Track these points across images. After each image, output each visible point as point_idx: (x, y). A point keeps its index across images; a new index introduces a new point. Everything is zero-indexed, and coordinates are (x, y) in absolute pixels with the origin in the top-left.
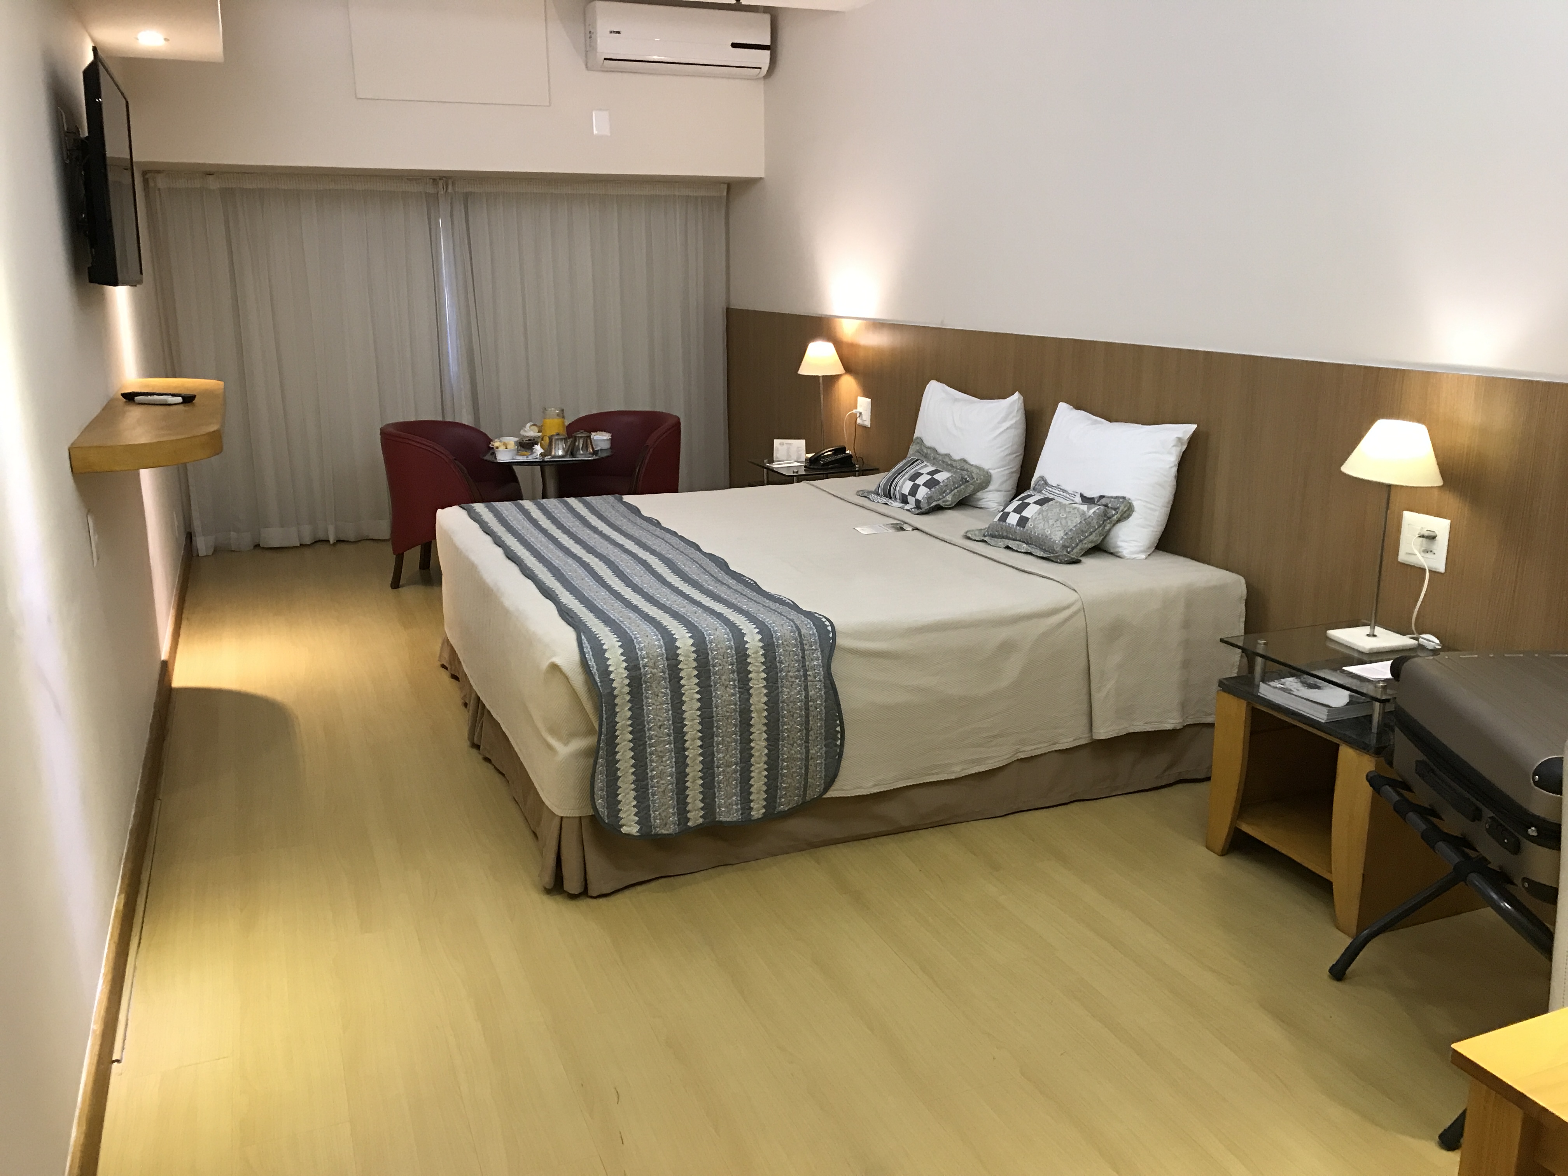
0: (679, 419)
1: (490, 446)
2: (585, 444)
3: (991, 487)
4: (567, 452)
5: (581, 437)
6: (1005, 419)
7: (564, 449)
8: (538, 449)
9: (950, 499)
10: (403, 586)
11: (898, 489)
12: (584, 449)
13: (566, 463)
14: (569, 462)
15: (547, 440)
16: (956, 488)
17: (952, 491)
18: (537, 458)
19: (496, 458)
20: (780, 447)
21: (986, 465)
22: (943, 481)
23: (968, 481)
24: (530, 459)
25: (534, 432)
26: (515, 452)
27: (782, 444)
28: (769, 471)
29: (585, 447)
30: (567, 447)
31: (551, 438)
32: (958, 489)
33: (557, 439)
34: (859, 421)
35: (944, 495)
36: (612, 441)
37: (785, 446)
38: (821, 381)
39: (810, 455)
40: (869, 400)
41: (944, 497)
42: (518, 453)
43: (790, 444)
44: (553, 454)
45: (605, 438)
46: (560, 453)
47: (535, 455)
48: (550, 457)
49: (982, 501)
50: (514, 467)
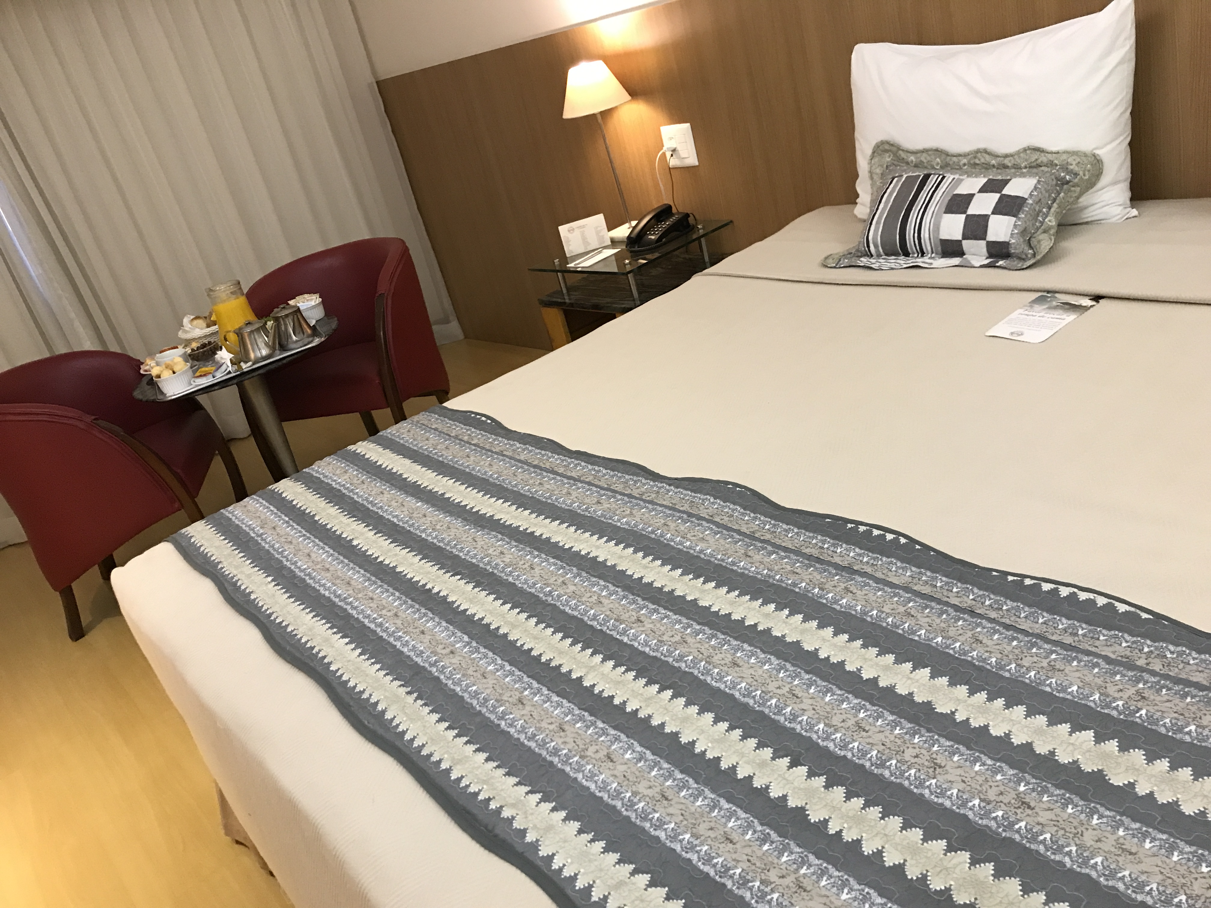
0: (403, 242)
1: (142, 372)
2: (297, 324)
4: (273, 348)
5: (287, 316)
7: (267, 344)
8: (224, 356)
11: (925, 234)
12: (297, 332)
13: (280, 364)
14: (284, 361)
15: (232, 337)
16: (1054, 200)
17: (1050, 208)
18: (230, 372)
19: (162, 393)
20: (570, 235)
24: (220, 376)
25: (202, 329)
26: (190, 373)
27: (571, 231)
29: (299, 328)
30: (271, 338)
31: (239, 333)
33: (252, 332)
34: (673, 162)
37: (577, 232)
40: (687, 126)
42: (195, 373)
43: (584, 226)
44: (252, 356)
45: (313, 303)
46: (265, 352)
47: (224, 368)
48: (250, 363)
50: (201, 398)
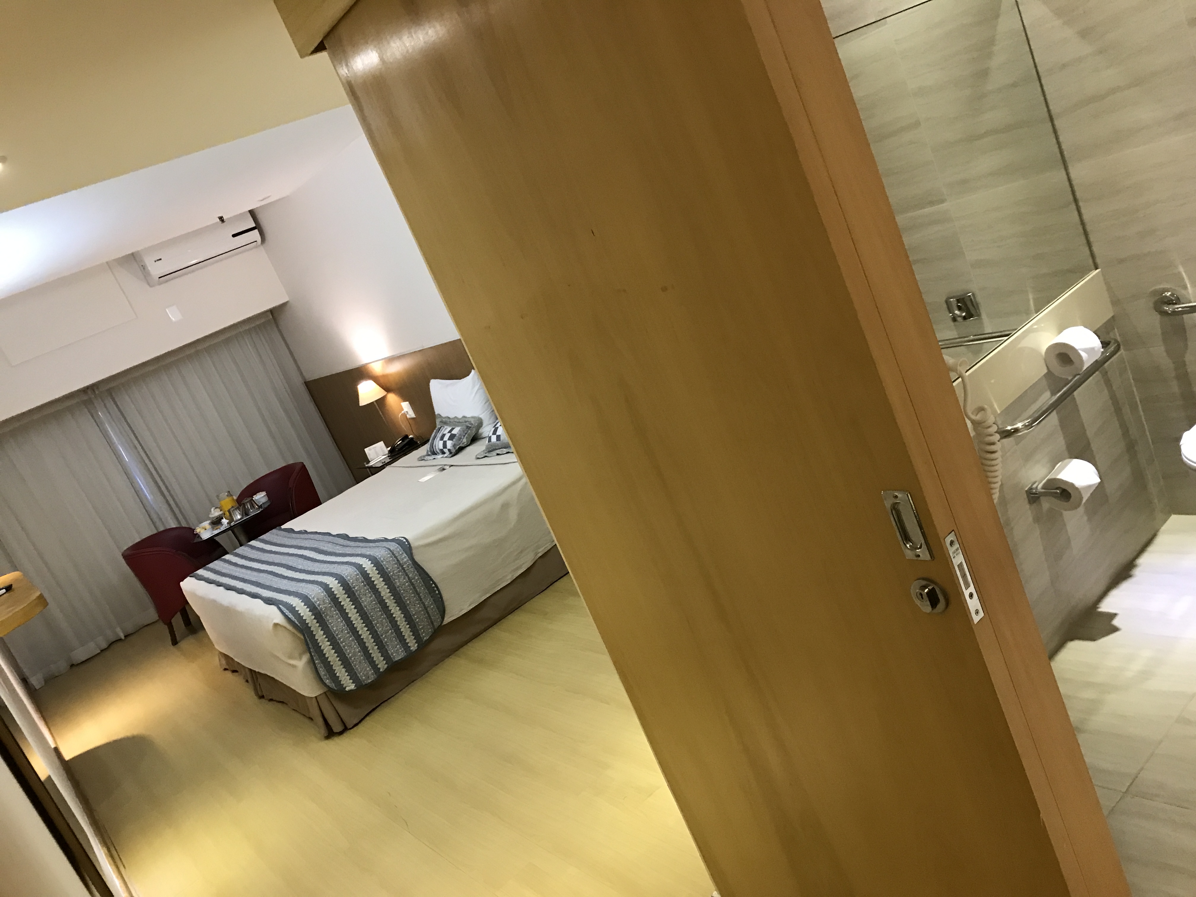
0: (303, 463)
1: (195, 533)
2: (251, 505)
3: (484, 425)
4: (242, 515)
5: (247, 502)
6: (474, 386)
7: (239, 514)
8: (225, 521)
9: (466, 441)
10: (180, 641)
11: (437, 448)
12: (252, 508)
13: (245, 521)
14: (247, 520)
15: (227, 513)
16: (466, 434)
17: (464, 436)
18: (226, 527)
19: (201, 538)
20: (370, 452)
21: (476, 414)
22: (458, 433)
23: (471, 427)
24: (223, 528)
25: (218, 512)
26: (211, 530)
27: (370, 450)
28: (371, 469)
29: (252, 506)
30: (241, 512)
31: (229, 511)
32: (467, 434)
33: (234, 510)
34: (408, 416)
35: (461, 440)
36: (268, 495)
37: (373, 450)
38: (375, 403)
39: (389, 449)
40: (408, 402)
41: (462, 441)
42: (213, 529)
43: (375, 447)
44: (235, 519)
45: (263, 495)
46: (239, 517)
47: (224, 526)
48: (233, 522)
49: (484, 433)
50: (216, 538)
